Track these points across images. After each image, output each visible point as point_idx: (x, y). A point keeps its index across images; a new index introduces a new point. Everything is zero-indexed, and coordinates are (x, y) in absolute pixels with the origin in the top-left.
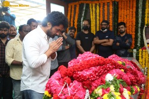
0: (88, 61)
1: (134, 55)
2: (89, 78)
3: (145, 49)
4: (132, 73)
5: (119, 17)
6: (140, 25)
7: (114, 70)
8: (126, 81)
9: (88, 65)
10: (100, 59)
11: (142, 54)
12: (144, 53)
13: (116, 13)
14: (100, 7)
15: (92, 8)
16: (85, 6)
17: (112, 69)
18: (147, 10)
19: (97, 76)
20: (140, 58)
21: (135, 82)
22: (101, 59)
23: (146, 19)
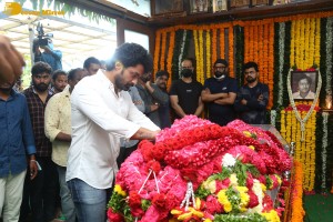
0: (191, 132)
1: (273, 120)
4: (268, 153)
5: (246, 54)
6: (281, 67)
7: (237, 148)
8: (258, 166)
9: (191, 139)
11: (285, 118)
12: (289, 116)
13: (240, 47)
14: (211, 36)
16: (185, 34)
18: (292, 41)
20: (283, 126)
23: (292, 57)
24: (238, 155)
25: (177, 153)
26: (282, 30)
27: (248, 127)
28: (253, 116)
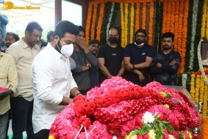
0: (117, 92)
1: (184, 82)
2: (117, 119)
3: (200, 74)
4: (180, 111)
5: (164, 25)
6: (193, 38)
7: (155, 107)
8: (173, 123)
9: (117, 99)
10: (135, 89)
11: (195, 81)
12: (198, 80)
13: (159, 19)
14: (135, 9)
15: (124, 9)
16: (113, 6)
17: (153, 105)
18: (204, 16)
19: (130, 115)
20: (192, 87)
21: (185, 125)
22: (137, 90)
23: (203, 29)
24: (156, 113)
26: (196, 6)
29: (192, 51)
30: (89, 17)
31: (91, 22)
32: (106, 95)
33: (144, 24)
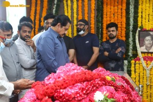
0: (73, 76)
1: (125, 68)
2: (74, 98)
3: (139, 60)
4: (124, 92)
6: (131, 27)
7: (104, 87)
9: (72, 81)
10: (87, 73)
11: (135, 67)
12: (137, 65)
17: (102, 86)
18: (140, 7)
19: (84, 94)
20: (133, 72)
22: (89, 73)
23: (139, 19)
24: (105, 93)
25: (63, 91)
27: (109, 72)
28: (112, 65)
29: (131, 39)
30: (33, 9)
31: (35, 13)
32: (64, 79)
33: (86, 15)
